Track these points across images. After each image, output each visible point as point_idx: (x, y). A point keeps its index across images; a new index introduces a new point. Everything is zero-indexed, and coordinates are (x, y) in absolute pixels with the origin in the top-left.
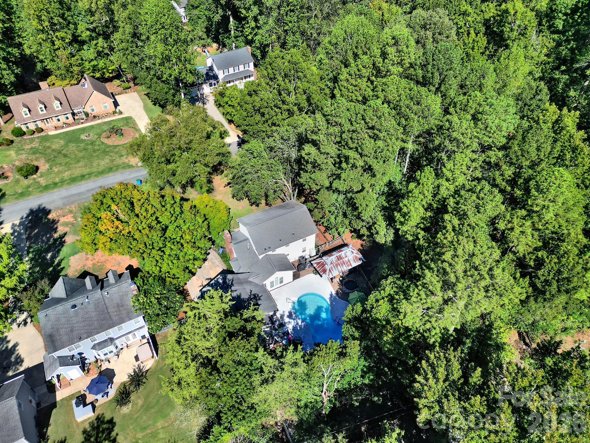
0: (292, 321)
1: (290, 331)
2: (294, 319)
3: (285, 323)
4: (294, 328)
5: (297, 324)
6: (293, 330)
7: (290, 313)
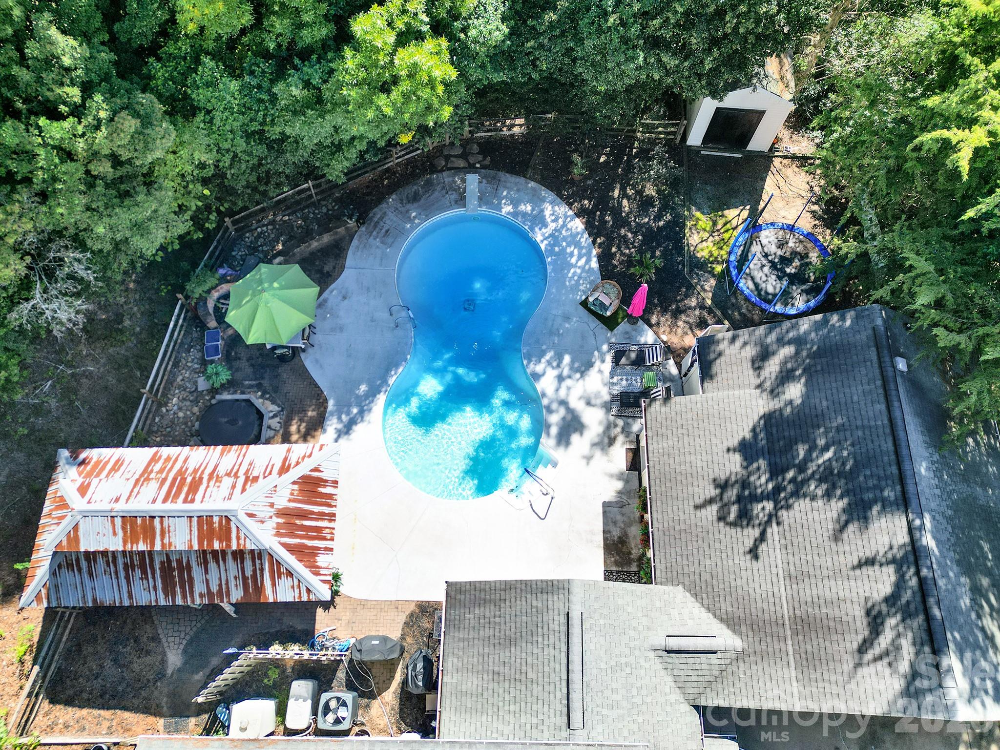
0: (576, 404)
1: (608, 366)
2: (563, 403)
3: (607, 407)
4: (583, 367)
5: (560, 378)
6: (590, 365)
7: (564, 439)
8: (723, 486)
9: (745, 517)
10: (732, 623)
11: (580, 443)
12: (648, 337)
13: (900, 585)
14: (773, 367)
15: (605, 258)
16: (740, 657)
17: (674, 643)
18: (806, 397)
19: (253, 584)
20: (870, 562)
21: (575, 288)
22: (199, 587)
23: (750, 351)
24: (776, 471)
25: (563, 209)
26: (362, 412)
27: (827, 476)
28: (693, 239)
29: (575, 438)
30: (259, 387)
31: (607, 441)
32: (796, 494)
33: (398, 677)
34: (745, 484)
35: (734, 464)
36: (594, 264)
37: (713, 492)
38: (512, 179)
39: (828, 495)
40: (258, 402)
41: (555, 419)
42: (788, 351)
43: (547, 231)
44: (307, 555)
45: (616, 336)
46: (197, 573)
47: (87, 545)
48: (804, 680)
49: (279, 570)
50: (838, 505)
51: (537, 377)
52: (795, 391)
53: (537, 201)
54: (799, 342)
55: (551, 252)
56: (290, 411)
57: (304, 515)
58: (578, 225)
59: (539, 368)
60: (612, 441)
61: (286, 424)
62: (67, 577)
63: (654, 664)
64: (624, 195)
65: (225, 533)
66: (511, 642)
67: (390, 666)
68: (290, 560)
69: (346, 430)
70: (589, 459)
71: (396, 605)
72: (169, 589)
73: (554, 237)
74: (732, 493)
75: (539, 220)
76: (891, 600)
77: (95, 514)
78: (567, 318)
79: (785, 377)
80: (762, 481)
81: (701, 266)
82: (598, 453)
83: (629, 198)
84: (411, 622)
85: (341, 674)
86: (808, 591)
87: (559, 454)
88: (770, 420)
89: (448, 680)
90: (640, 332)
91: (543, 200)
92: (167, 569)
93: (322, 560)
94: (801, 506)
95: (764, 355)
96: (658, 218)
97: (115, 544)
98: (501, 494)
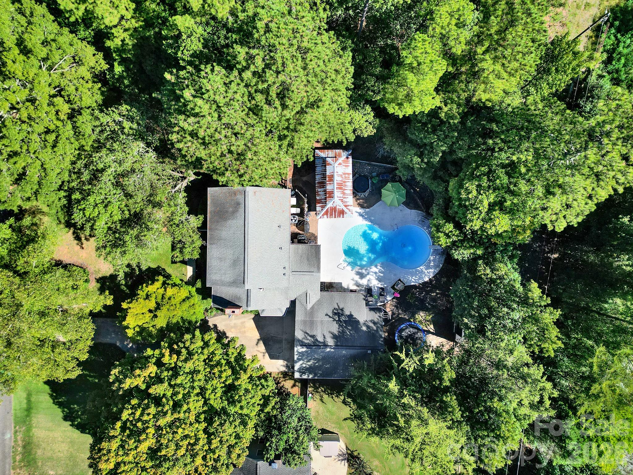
7: (358, 273)
8: (342, 310)
9: (335, 314)
10: (313, 308)
11: (357, 278)
12: (389, 298)
13: (319, 342)
14: (371, 325)
15: (414, 287)
16: (306, 309)
17: (308, 295)
18: (363, 331)
19: (320, 202)
20: (324, 337)
21: (404, 277)
22: (319, 190)
23: (376, 320)
24: (345, 322)
25: (431, 276)
26: (365, 218)
27: (343, 332)
28: (422, 314)
29: (358, 276)
30: (373, 190)
31: (358, 285)
32: (340, 325)
33: (301, 232)
34: (342, 315)
35: (347, 313)
36: (412, 284)
37: (341, 307)
38: (443, 259)
39: (339, 332)
40: (368, 191)
41: (364, 271)
42: (375, 328)
43: (424, 270)
44: (326, 213)
45: (389, 288)
46: (322, 189)
47: (328, 167)
48: (301, 321)
49: (323, 207)
50: (337, 333)
51: (376, 266)
52: (364, 328)
53: (435, 267)
54: (377, 331)
55: (417, 271)
56: (366, 199)
57: (335, 212)
58: (426, 279)
59: (379, 267)
60: (358, 286)
61: (362, 199)
62: (321, 161)
63: (304, 290)
64: (437, 294)
65: (330, 197)
66: (308, 260)
67: (303, 230)
68: (325, 210)
69: (361, 215)
70: (353, 280)
71: (317, 231)
72: (319, 183)
73: (422, 272)
74: (340, 311)
75: (428, 267)
76: (317, 340)
77: (334, 169)
78: (395, 275)
79: (368, 327)
80: (343, 318)
81: (413, 316)
82: (354, 282)
83: (436, 295)
84: (313, 235)
85: (301, 219)
86: (319, 324)
87: (354, 272)
88: (358, 322)
89: (301, 246)
90: (390, 296)
91: (435, 269)
92: (323, 183)
93: (325, 216)
94: (337, 326)
95: (374, 323)
96: (429, 304)
97: (328, 173)
98: (344, 257)
